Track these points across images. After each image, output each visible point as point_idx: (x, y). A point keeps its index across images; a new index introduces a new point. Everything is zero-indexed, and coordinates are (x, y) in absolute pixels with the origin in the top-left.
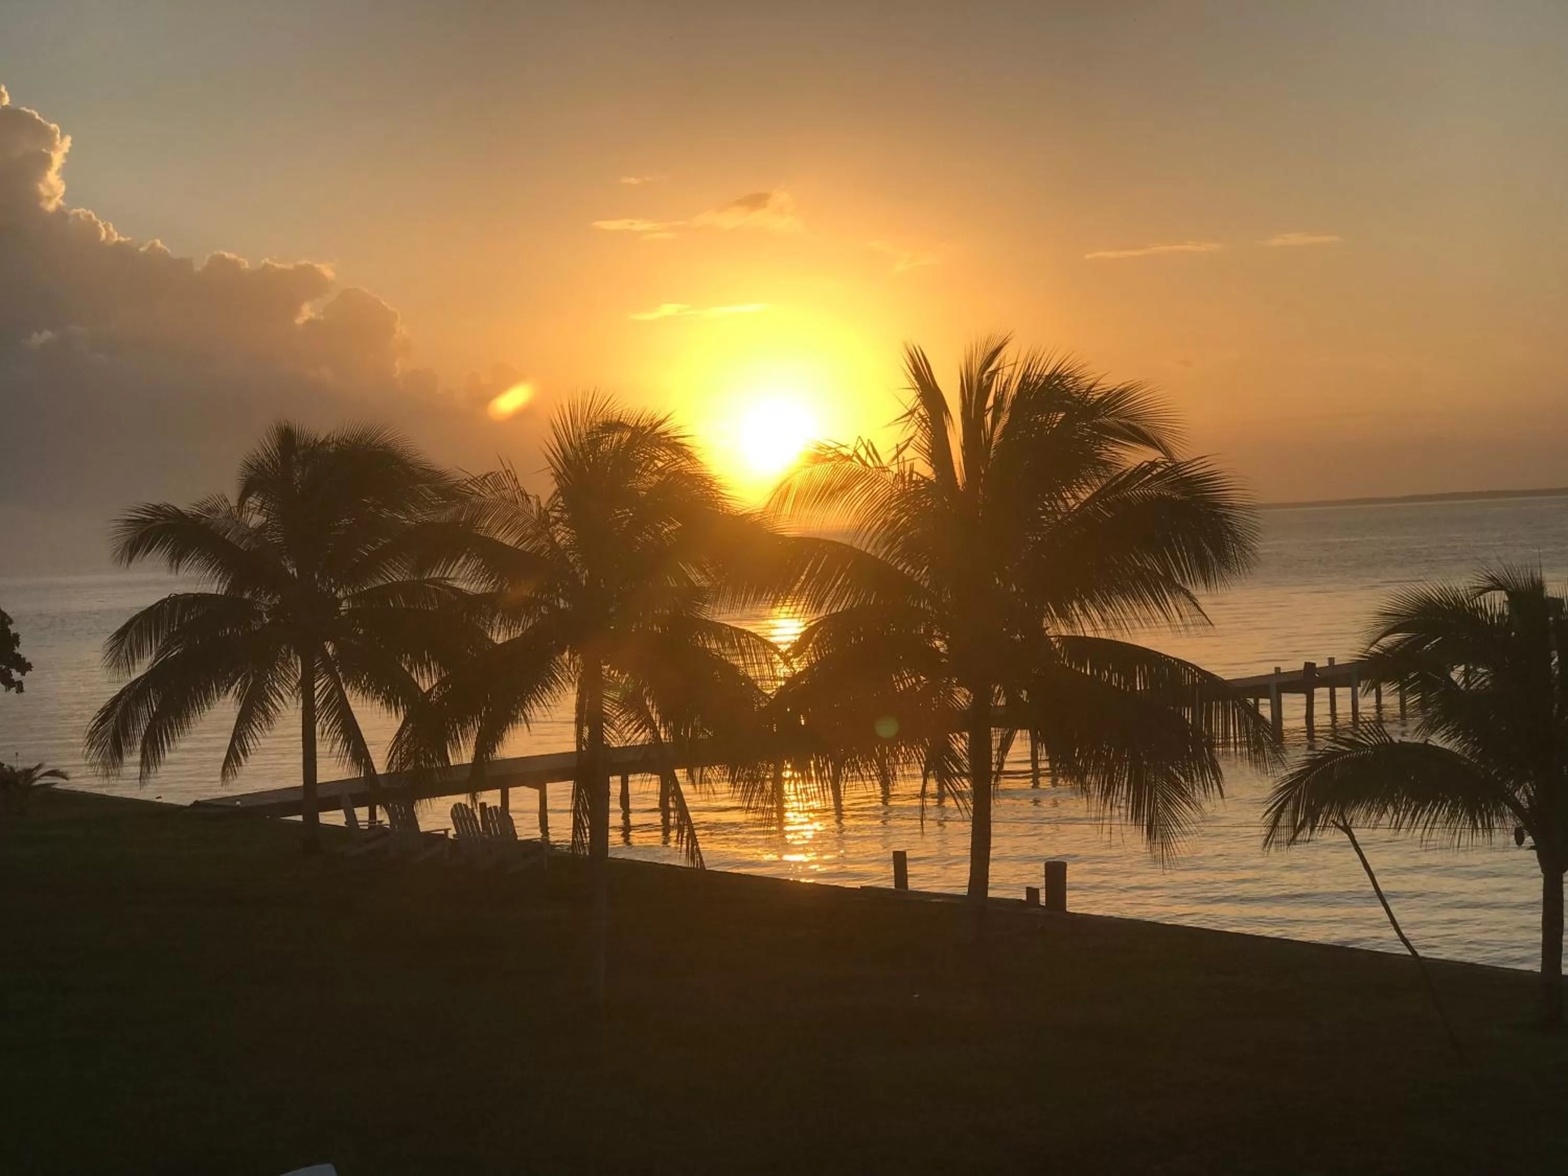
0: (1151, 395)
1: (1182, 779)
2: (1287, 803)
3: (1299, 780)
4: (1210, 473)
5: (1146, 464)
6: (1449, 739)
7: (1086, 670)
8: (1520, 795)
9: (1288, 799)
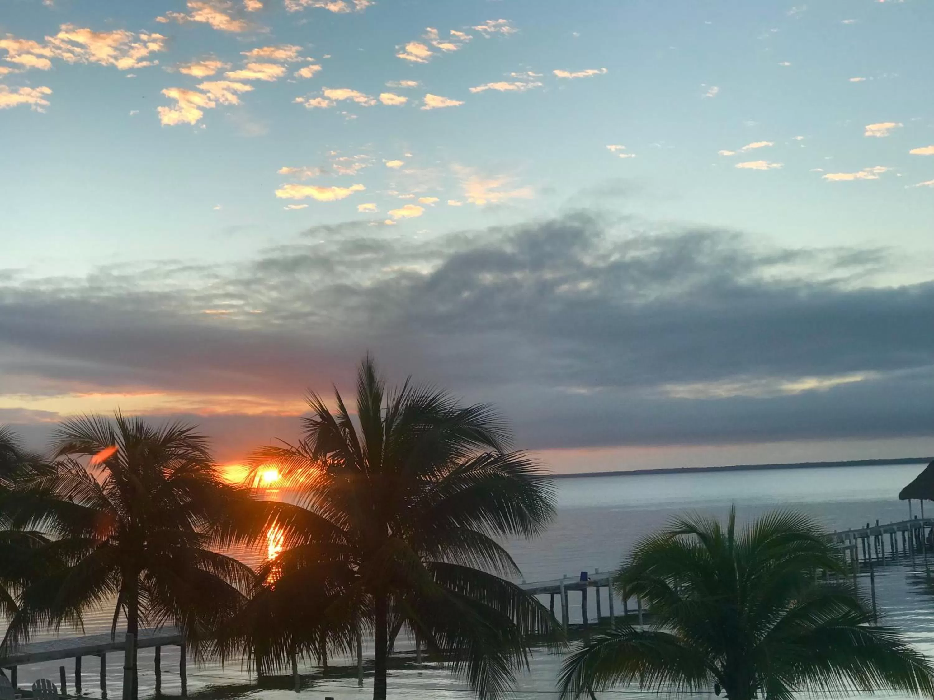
0: (490, 412)
1: (505, 661)
2: (573, 674)
3: (580, 659)
4: (525, 461)
5: (485, 455)
6: (674, 628)
7: (447, 585)
8: (718, 664)
9: (573, 671)
